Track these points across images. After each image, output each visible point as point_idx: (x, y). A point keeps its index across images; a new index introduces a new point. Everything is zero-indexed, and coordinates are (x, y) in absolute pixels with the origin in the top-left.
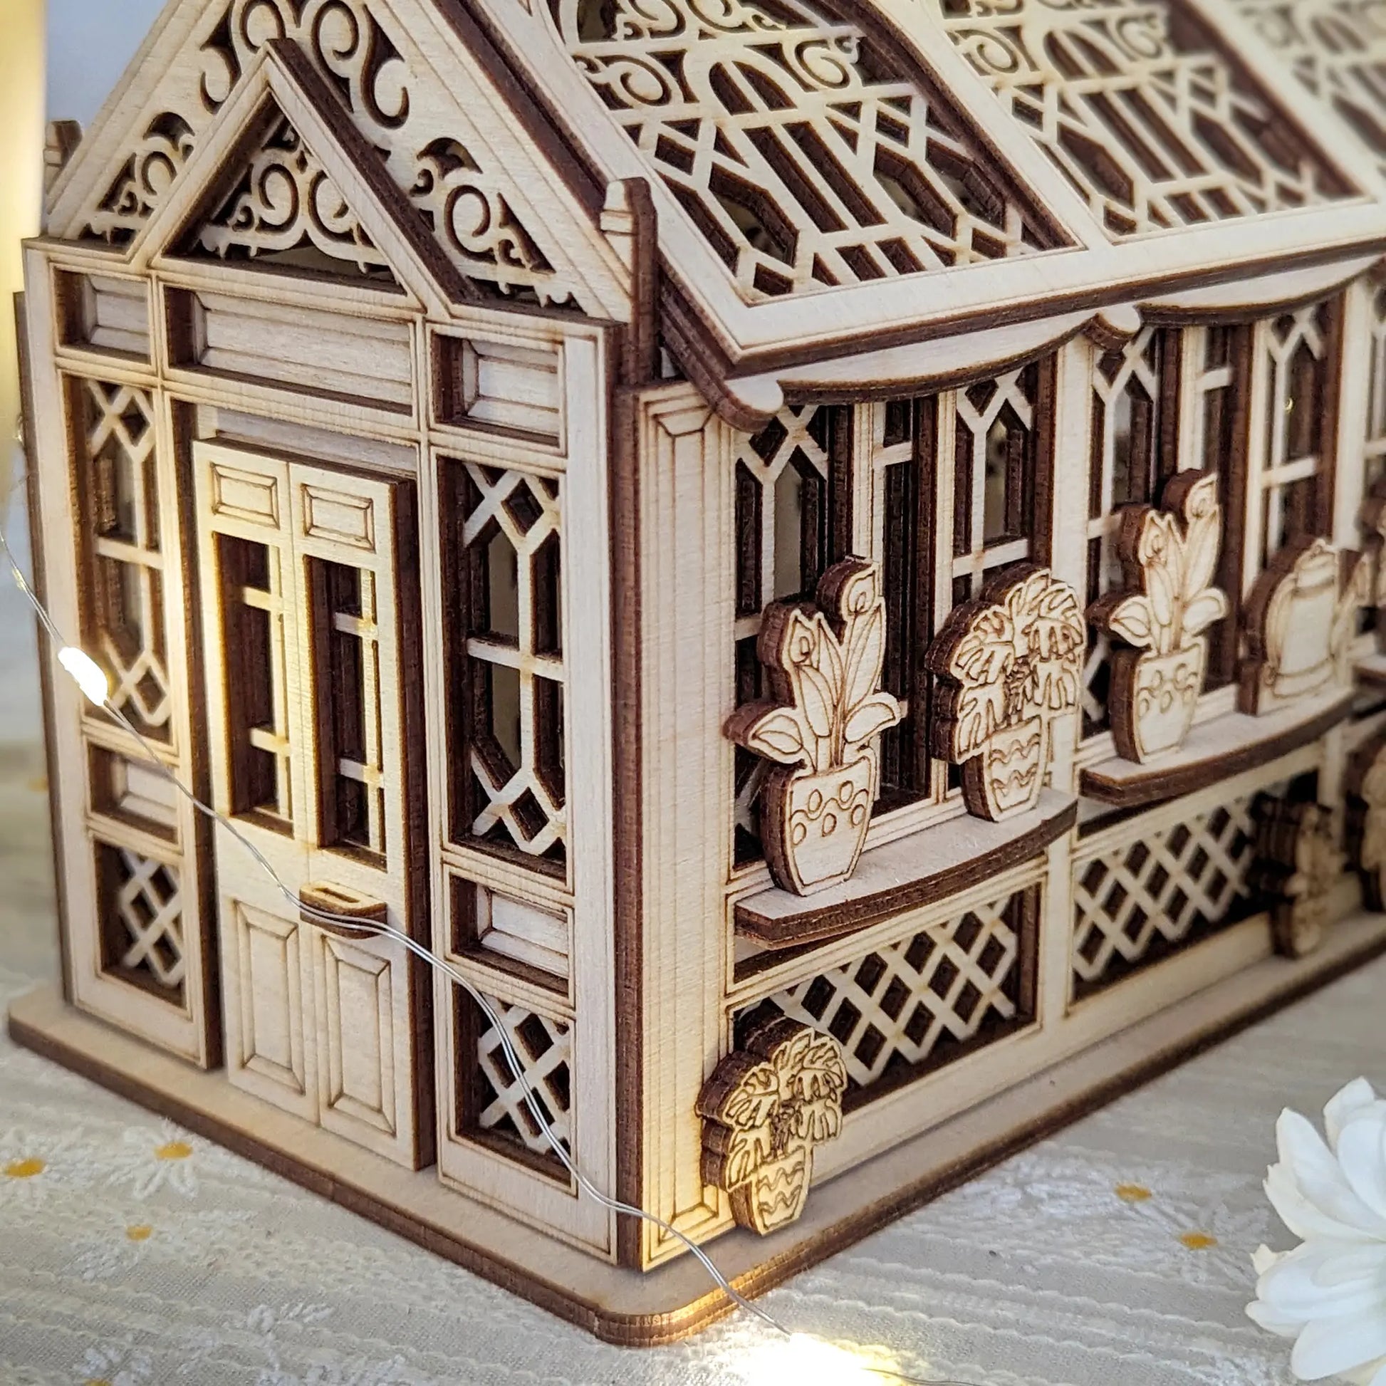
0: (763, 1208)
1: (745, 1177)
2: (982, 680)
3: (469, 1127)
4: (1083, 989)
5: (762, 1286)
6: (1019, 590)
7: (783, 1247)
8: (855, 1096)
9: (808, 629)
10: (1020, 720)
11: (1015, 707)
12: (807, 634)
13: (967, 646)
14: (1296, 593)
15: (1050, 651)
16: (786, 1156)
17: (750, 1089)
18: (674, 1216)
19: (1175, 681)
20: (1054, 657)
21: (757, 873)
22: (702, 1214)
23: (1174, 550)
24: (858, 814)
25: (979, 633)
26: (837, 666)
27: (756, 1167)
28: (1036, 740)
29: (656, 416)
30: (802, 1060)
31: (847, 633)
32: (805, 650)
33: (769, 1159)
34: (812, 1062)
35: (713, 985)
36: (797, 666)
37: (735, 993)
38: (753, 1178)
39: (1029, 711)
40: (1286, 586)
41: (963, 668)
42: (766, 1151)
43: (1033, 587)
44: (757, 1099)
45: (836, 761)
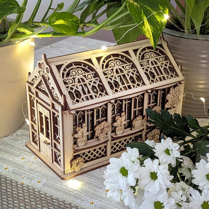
0: (76, 170)
1: (74, 168)
2: (98, 130)
5: (75, 176)
7: (77, 173)
8: (87, 161)
10: (103, 133)
12: (79, 128)
13: (96, 128)
15: (106, 127)
16: (78, 166)
18: (68, 170)
19: (121, 129)
21: (76, 145)
22: (71, 170)
23: (120, 119)
24: (85, 141)
25: (98, 127)
26: (82, 131)
28: (105, 134)
29: (65, 113)
30: (80, 159)
31: (83, 128)
33: (76, 167)
35: (71, 153)
36: (78, 131)
37: (74, 154)
40: (135, 120)
43: (104, 122)
44: (75, 162)
45: (82, 137)
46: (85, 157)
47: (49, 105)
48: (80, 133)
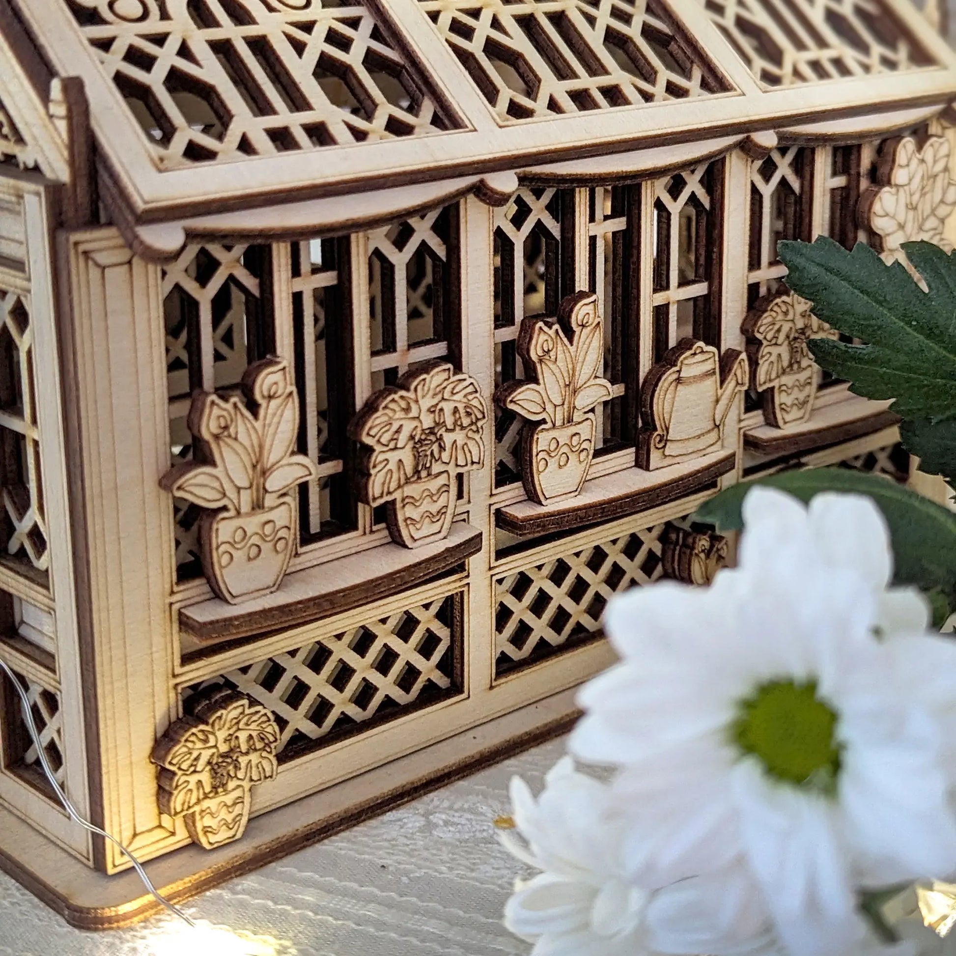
0: (207, 830)
1: (189, 807)
2: (392, 445)
4: (506, 667)
5: (201, 887)
6: (424, 380)
7: (221, 860)
9: (225, 410)
10: (429, 475)
11: (424, 465)
12: (225, 413)
13: (378, 419)
14: (679, 380)
15: (455, 424)
16: (226, 792)
17: (190, 745)
18: (135, 835)
19: (570, 446)
20: (458, 428)
21: (196, 588)
22: (160, 834)
23: (562, 351)
24: (280, 545)
25: (387, 411)
26: (254, 437)
27: (199, 801)
28: (445, 489)
29: (86, 253)
30: (238, 723)
31: (262, 412)
32: (223, 425)
33: (211, 795)
34: (247, 724)
35: (161, 668)
36: (217, 437)
37: (182, 674)
38: (197, 809)
39: (436, 468)
41: (374, 437)
42: (208, 789)
43: (436, 377)
44: (196, 751)
45: (258, 506)
46: (285, 711)
48: (232, 465)
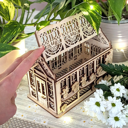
3: (50, 107)
4: (80, 96)
7: (64, 113)
8: (68, 104)
11: (75, 88)
14: (91, 76)
15: (77, 85)
18: (59, 112)
21: (62, 98)
23: (84, 78)
24: (67, 94)
27: (63, 110)
29: (56, 84)
31: (66, 89)
34: (65, 105)
35: (61, 103)
41: (72, 87)
43: (76, 82)
44: (63, 107)
47: (45, 79)
48: (64, 92)
